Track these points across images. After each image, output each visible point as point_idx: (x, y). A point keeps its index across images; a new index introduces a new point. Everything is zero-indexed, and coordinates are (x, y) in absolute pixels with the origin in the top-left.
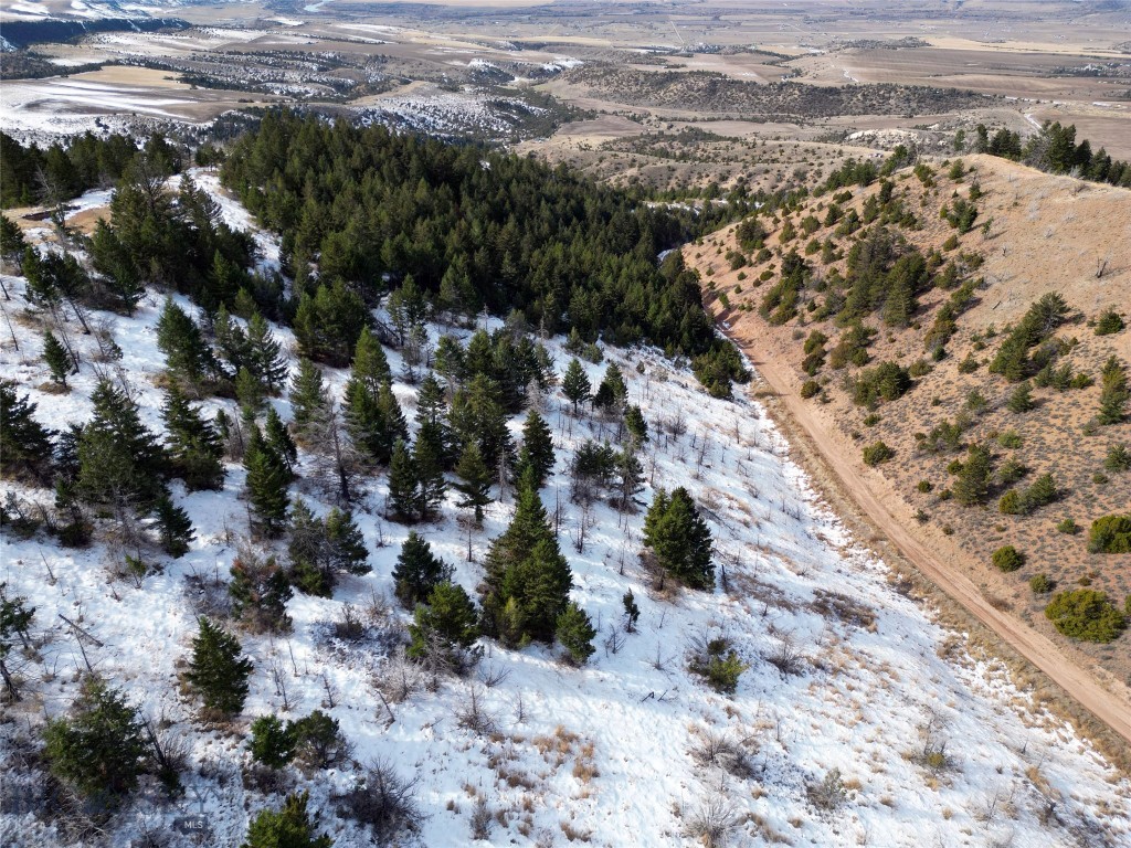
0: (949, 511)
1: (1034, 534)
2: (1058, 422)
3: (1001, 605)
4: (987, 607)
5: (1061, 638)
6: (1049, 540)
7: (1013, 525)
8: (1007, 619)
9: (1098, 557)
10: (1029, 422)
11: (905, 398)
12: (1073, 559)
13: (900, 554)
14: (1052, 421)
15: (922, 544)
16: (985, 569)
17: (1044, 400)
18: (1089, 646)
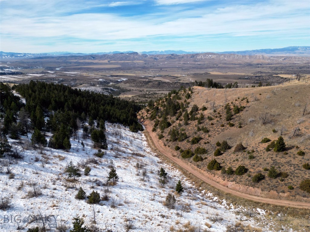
0: (170, 143)
1: (183, 144)
3: (174, 156)
4: (172, 156)
5: (183, 159)
6: (185, 144)
7: (180, 143)
8: (175, 158)
9: (192, 145)
10: (187, 127)
11: (169, 127)
12: (188, 146)
14: (191, 126)
15: (164, 150)
16: (173, 151)
17: (191, 123)
18: (187, 159)
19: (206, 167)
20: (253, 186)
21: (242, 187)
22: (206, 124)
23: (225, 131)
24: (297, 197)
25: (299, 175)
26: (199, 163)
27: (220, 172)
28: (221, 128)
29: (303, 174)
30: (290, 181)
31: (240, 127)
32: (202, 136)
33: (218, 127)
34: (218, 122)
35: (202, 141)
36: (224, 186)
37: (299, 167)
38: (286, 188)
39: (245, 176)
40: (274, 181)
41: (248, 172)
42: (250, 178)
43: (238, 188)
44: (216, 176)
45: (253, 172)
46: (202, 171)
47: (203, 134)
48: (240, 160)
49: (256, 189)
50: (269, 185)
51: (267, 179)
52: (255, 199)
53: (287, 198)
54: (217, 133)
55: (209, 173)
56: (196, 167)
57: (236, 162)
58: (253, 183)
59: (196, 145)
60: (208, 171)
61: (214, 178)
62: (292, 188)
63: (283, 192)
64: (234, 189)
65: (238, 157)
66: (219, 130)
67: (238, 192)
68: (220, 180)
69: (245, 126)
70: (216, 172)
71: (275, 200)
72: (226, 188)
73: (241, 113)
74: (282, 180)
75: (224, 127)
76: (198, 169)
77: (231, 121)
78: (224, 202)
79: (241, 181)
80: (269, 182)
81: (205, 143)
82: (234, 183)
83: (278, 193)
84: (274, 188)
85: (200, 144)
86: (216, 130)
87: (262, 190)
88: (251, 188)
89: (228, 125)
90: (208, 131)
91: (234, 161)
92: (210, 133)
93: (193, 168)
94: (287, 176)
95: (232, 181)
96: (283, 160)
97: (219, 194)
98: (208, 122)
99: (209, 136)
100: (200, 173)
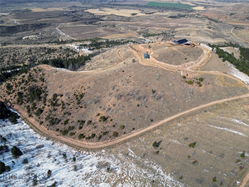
0: (51, 127)
1: (59, 126)
2: (59, 111)
3: (58, 135)
4: (56, 136)
5: (64, 136)
6: (61, 126)
7: (57, 126)
8: (59, 137)
9: (65, 125)
10: (56, 112)
12: (63, 127)
13: (47, 135)
15: (49, 132)
16: (55, 132)
17: (57, 108)
18: (66, 135)
19: (78, 138)
20: (99, 141)
21: (95, 143)
22: (67, 108)
23: (79, 112)
24: (113, 139)
25: (112, 130)
26: (73, 136)
27: (84, 139)
28: (76, 110)
29: (113, 130)
30: (110, 134)
31: (86, 108)
32: (68, 118)
33: (75, 110)
34: (73, 106)
35: (70, 121)
36: (88, 145)
37: (111, 127)
38: (109, 138)
39: (95, 138)
40: (105, 136)
41: (96, 136)
42: (97, 138)
43: (94, 144)
44: (84, 142)
45: (97, 135)
46: (77, 141)
47: (68, 116)
48: (91, 130)
49: (100, 142)
50: (103, 139)
51: (103, 136)
52: (100, 146)
53: (110, 142)
54: (75, 114)
55: (80, 141)
56: (73, 139)
57: (90, 131)
58: (98, 140)
59: (67, 124)
60: (79, 140)
61: (83, 143)
62: (111, 137)
63: (108, 140)
64: (92, 145)
65: (90, 128)
66: (76, 112)
67: (94, 146)
68: (86, 143)
69: (88, 107)
70: (83, 139)
71: (107, 144)
72: (89, 146)
73: (84, 98)
74: (107, 135)
75: (78, 109)
76: (74, 140)
77: (80, 104)
78: (91, 153)
79: (94, 141)
80: (103, 137)
81: (72, 122)
82: (92, 142)
83: (107, 141)
84: (105, 139)
85: (69, 124)
86: (74, 112)
87: (102, 142)
88: (98, 142)
89: (79, 107)
90: (70, 114)
91: (89, 131)
92: (71, 115)
93: (71, 140)
94: (108, 132)
95: (91, 142)
96: (106, 125)
97: (88, 150)
98: (68, 107)
99: (72, 117)
100: (76, 142)
